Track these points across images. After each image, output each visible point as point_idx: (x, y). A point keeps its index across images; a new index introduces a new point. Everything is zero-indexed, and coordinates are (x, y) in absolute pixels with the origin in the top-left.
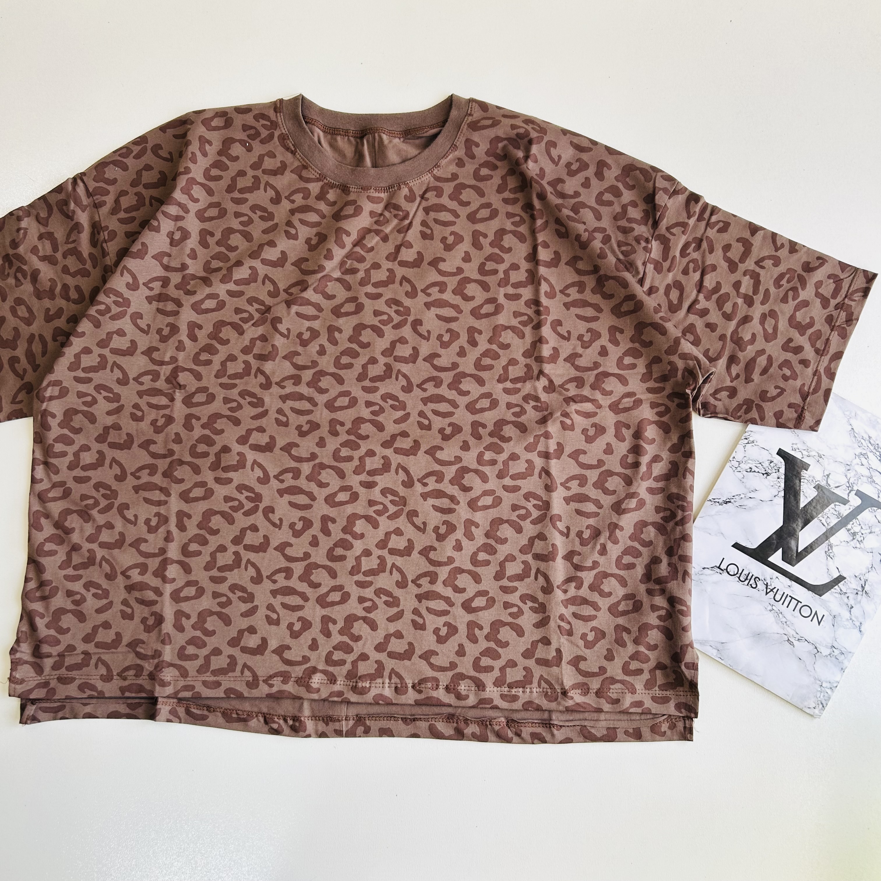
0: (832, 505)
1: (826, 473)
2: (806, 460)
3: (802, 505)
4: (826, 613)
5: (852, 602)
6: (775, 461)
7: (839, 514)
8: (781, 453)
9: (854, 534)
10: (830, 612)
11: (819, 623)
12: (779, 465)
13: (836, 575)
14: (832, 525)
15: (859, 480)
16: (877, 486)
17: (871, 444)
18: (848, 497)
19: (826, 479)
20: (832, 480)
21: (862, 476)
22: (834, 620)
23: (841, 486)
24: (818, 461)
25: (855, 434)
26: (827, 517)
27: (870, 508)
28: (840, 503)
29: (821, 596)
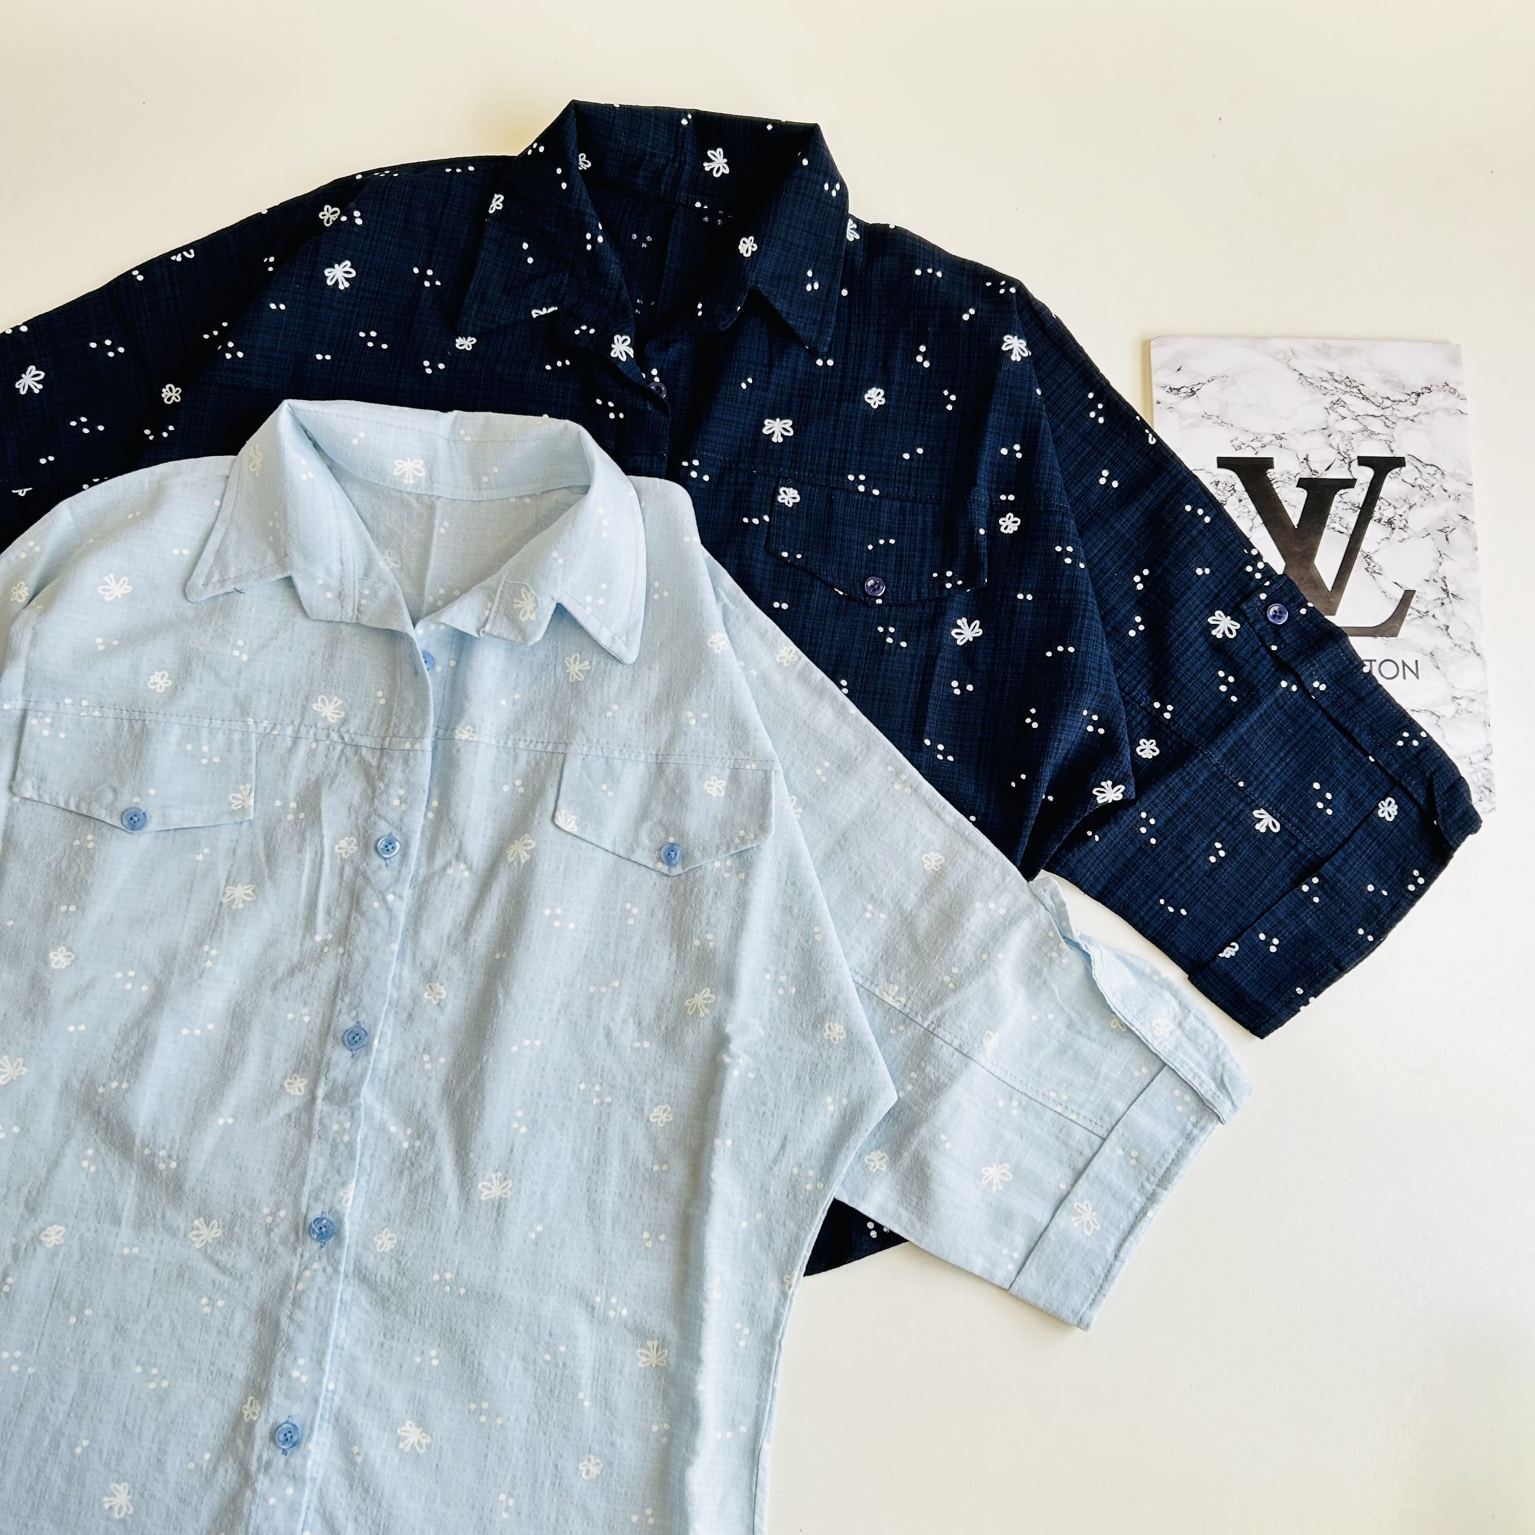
0: (1337, 498)
1: (1302, 456)
2: (1263, 454)
3: (1295, 521)
4: (1418, 656)
5: (1442, 621)
6: (1222, 480)
7: (1353, 505)
8: (1223, 463)
9: (1390, 522)
10: (1421, 650)
11: (1418, 675)
12: (1231, 481)
13: (1399, 594)
14: (1352, 526)
15: (1353, 442)
16: (1380, 437)
17: (1338, 382)
18: (1351, 473)
19: (1306, 467)
20: (1315, 462)
21: (1352, 434)
22: (1434, 660)
23: (1332, 464)
24: (1281, 447)
25: (1308, 380)
26: (1339, 519)
27: (1389, 474)
28: (1345, 488)
29: (1396, 636)
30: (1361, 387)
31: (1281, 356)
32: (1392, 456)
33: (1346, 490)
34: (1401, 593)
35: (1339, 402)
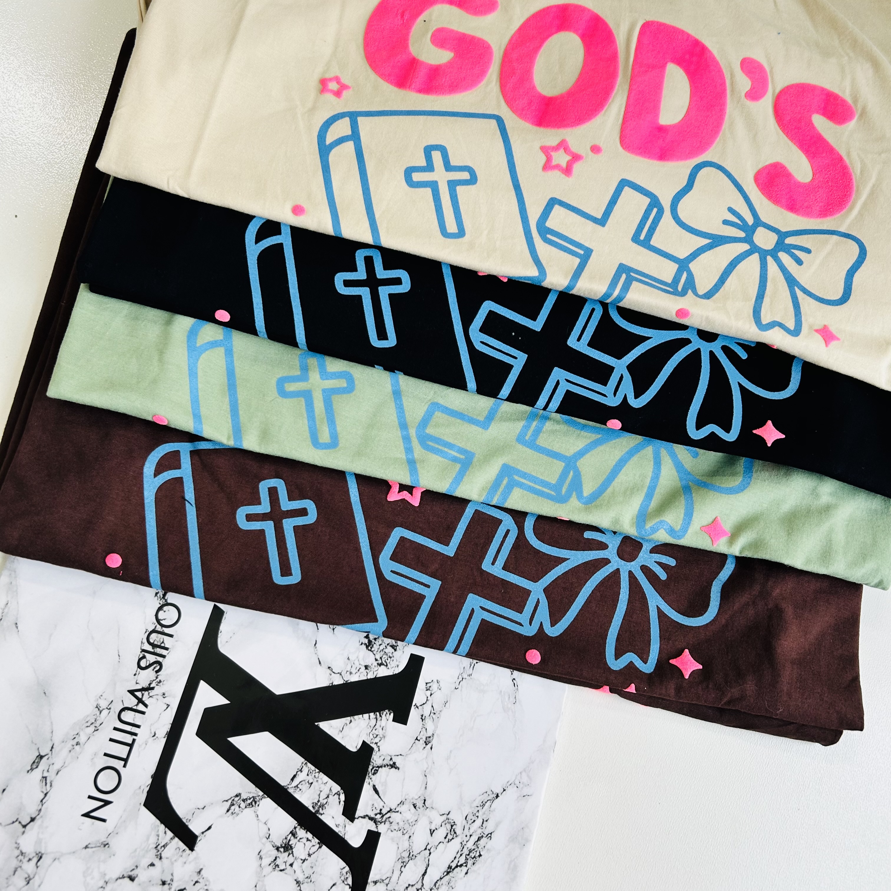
0: (336, 788)
1: (399, 761)
2: (414, 714)
3: (324, 726)
4: (109, 826)
5: (143, 875)
6: (397, 655)
7: (322, 806)
9: (287, 848)
10: (115, 833)
11: (87, 815)
12: (392, 664)
13: (195, 827)
14: (297, 796)
15: (400, 833)
16: (397, 873)
17: (478, 841)
18: (361, 817)
19: (385, 762)
20: (387, 776)
21: (410, 837)
22: (98, 845)
23: (380, 797)
24: (417, 739)
25: (489, 803)
26: (310, 782)
27: (347, 869)
28: (344, 802)
29: (144, 805)
30: (464, 869)
31: (525, 779)
32: (369, 881)
33: (342, 803)
34: (197, 832)
35: (453, 833)
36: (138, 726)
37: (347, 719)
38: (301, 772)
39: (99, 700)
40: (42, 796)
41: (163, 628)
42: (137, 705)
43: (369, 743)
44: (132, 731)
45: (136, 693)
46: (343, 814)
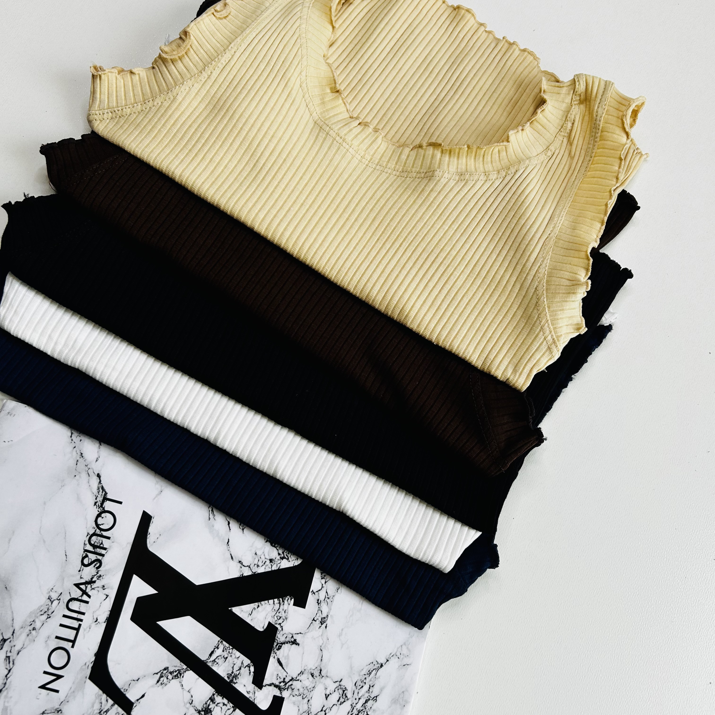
1: (298, 638)
2: (311, 599)
3: (236, 610)
4: (61, 695)
7: (236, 677)
9: (207, 711)
10: (66, 701)
11: (43, 687)
13: (132, 696)
14: (215, 668)
15: (300, 698)
17: (365, 703)
18: (268, 685)
19: (287, 639)
20: (289, 651)
21: (309, 701)
22: (53, 711)
23: (283, 668)
24: (314, 620)
25: (374, 672)
26: (225, 657)
28: (254, 672)
29: (90, 678)
31: (405, 651)
33: (252, 674)
34: (133, 699)
35: (344, 697)
36: (83, 614)
37: (255, 605)
38: (218, 648)
39: (51, 592)
40: (6, 672)
41: (102, 532)
42: (82, 596)
43: (274, 624)
44: (78, 617)
45: (81, 586)
46: (253, 683)
